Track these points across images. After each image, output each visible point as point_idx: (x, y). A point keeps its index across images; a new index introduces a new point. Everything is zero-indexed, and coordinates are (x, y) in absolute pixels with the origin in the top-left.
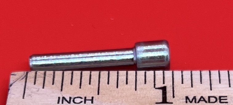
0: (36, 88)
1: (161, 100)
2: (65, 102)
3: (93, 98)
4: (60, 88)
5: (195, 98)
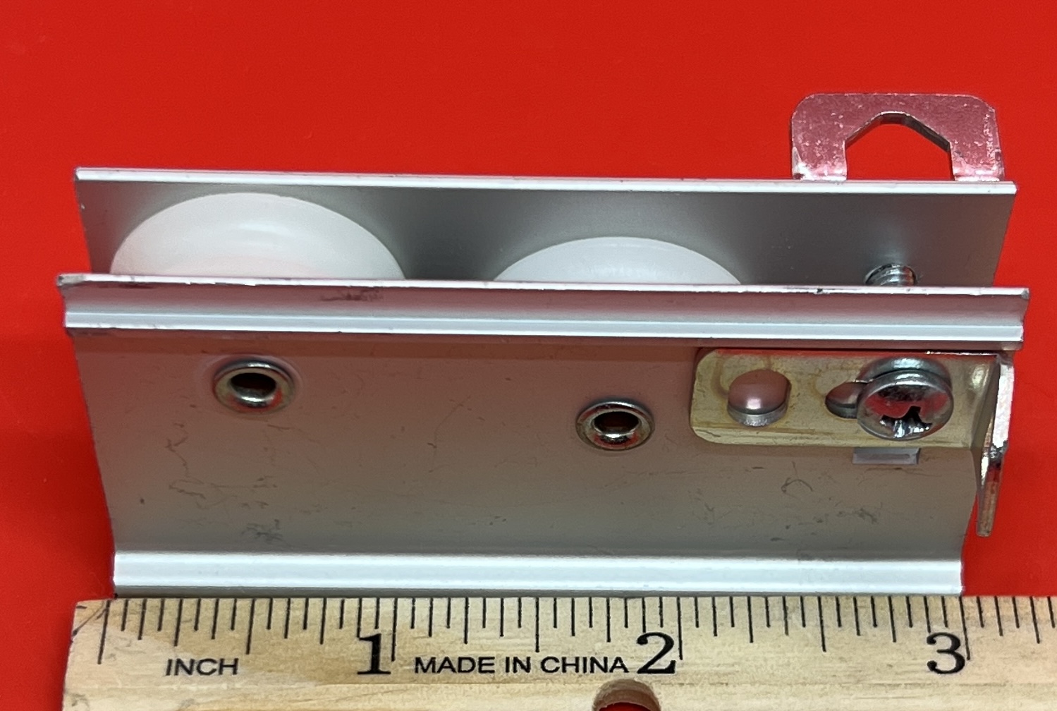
0: (125, 639)
1: (367, 667)
2: (182, 672)
3: (236, 660)
4: (173, 638)
5: (432, 661)
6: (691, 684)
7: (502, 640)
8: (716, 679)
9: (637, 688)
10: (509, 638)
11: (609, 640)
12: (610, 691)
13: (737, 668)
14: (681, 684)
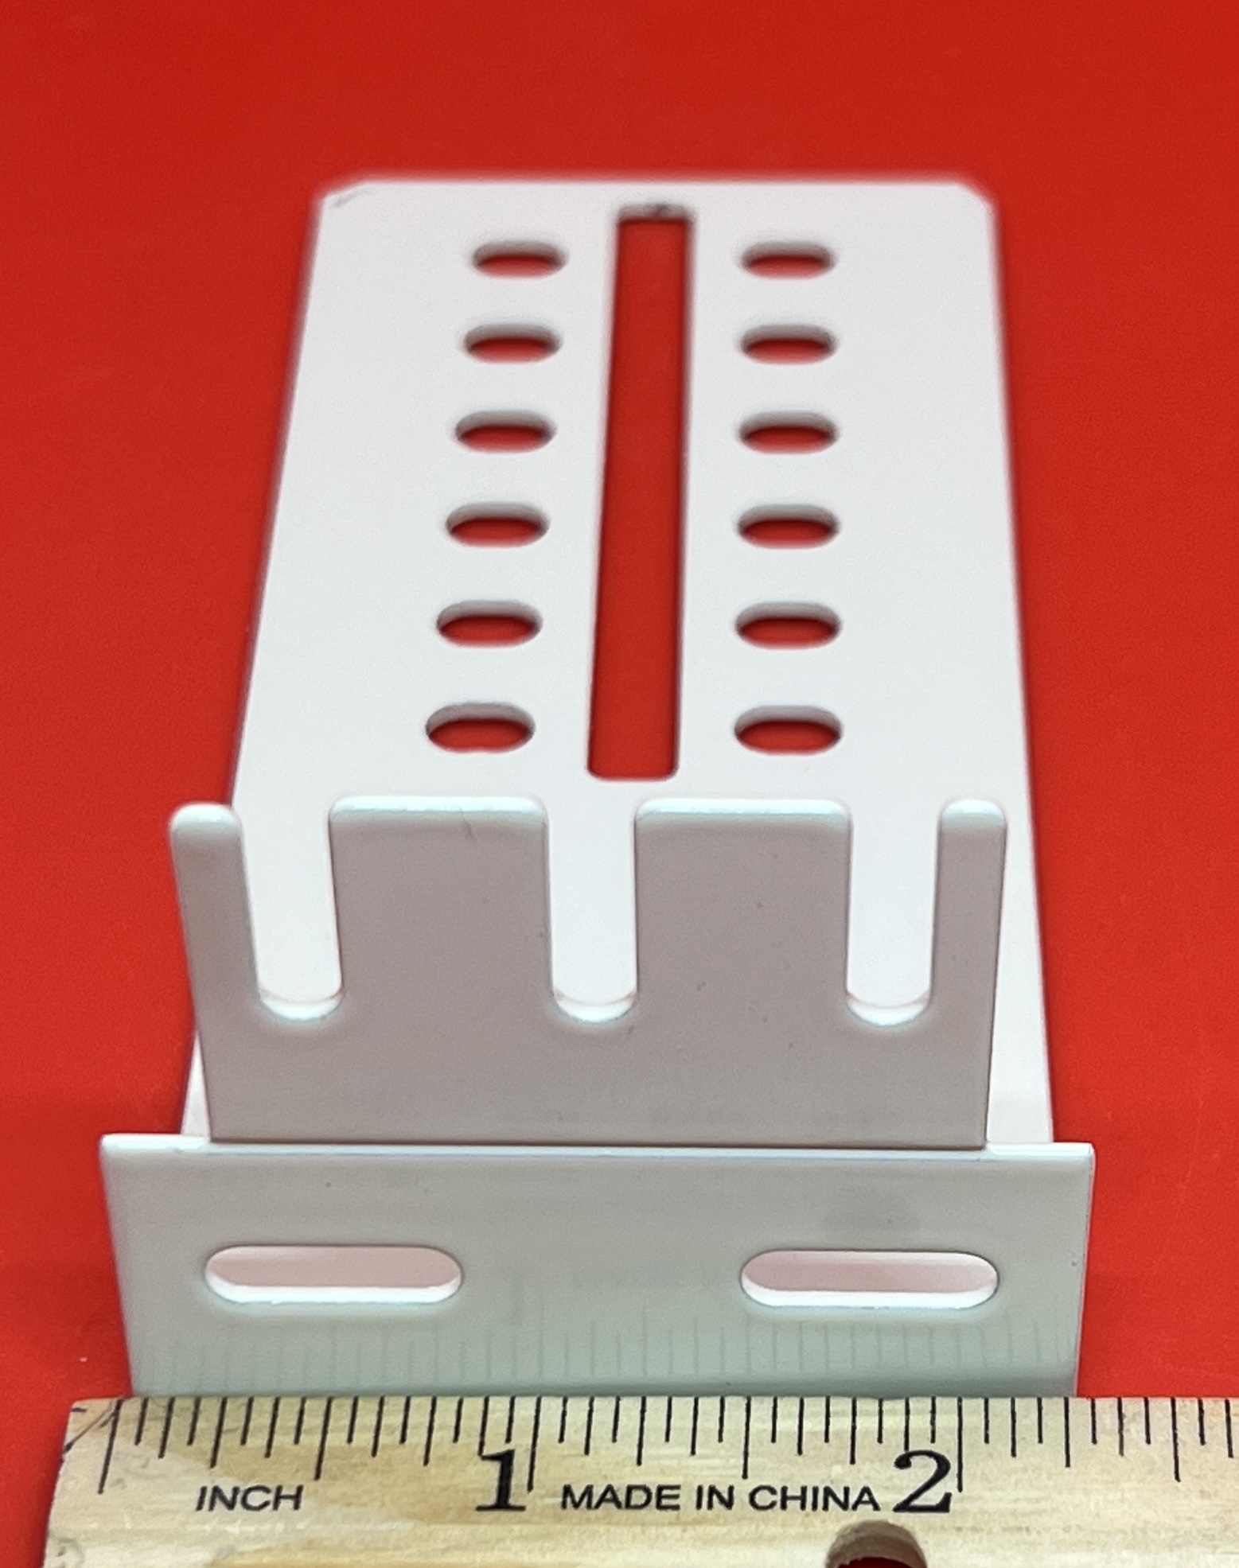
0: (139, 1457)
1: (492, 1499)
2: (219, 1505)
3: (300, 1489)
4: (209, 1455)
5: (589, 1491)
6: (975, 1529)
7: (693, 1461)
8: (1012, 1522)
9: (893, 1534)
10: (706, 1457)
11: (853, 1461)
12: (852, 1538)
13: (1043, 1505)
14: (959, 1529)
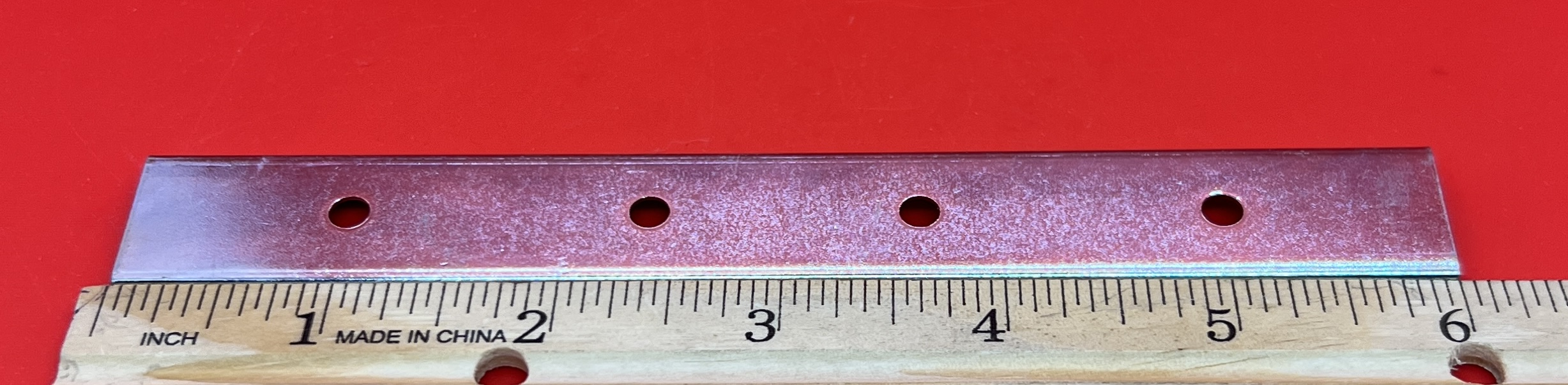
0: (113, 317)
1: (298, 338)
2: (153, 342)
3: (197, 334)
4: (151, 316)
6: (555, 352)
7: (411, 317)
8: (575, 348)
9: (511, 354)
10: (417, 315)
11: (495, 316)
12: (492, 357)
13: (593, 338)
14: (547, 352)
